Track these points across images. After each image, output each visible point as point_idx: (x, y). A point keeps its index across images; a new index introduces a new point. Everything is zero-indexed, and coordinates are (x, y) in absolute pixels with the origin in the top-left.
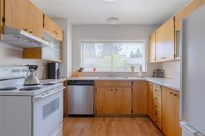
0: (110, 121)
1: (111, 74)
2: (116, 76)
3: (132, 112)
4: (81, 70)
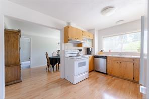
0: (115, 79)
1: (121, 54)
2: (123, 55)
3: (134, 79)
4: (101, 51)
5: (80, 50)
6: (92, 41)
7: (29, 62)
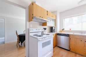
5: (45, 29)
6: (55, 21)
7: (4, 38)
